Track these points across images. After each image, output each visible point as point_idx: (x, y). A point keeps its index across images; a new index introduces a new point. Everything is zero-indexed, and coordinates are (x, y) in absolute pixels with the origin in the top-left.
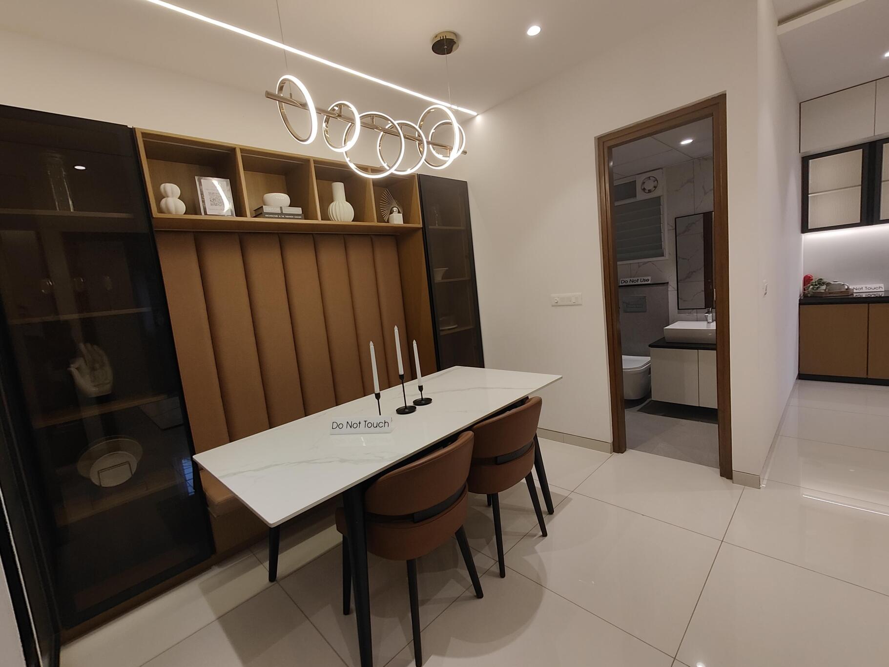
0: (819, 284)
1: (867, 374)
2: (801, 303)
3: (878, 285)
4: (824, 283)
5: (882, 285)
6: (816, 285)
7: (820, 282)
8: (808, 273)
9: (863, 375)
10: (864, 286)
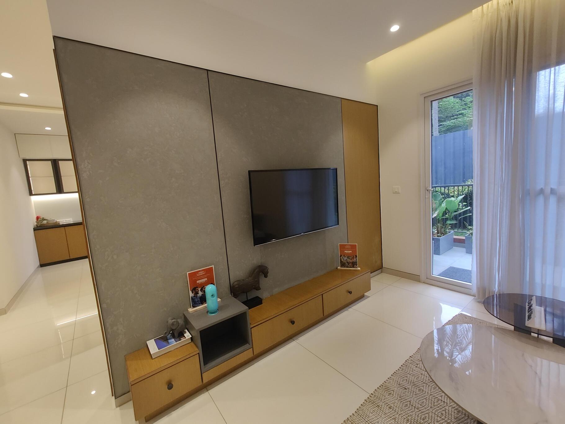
0: (43, 220)
1: (70, 257)
2: (35, 229)
3: (70, 219)
4: (45, 220)
5: (71, 219)
6: (41, 221)
7: (44, 219)
8: (37, 216)
9: (68, 258)
10: (64, 220)
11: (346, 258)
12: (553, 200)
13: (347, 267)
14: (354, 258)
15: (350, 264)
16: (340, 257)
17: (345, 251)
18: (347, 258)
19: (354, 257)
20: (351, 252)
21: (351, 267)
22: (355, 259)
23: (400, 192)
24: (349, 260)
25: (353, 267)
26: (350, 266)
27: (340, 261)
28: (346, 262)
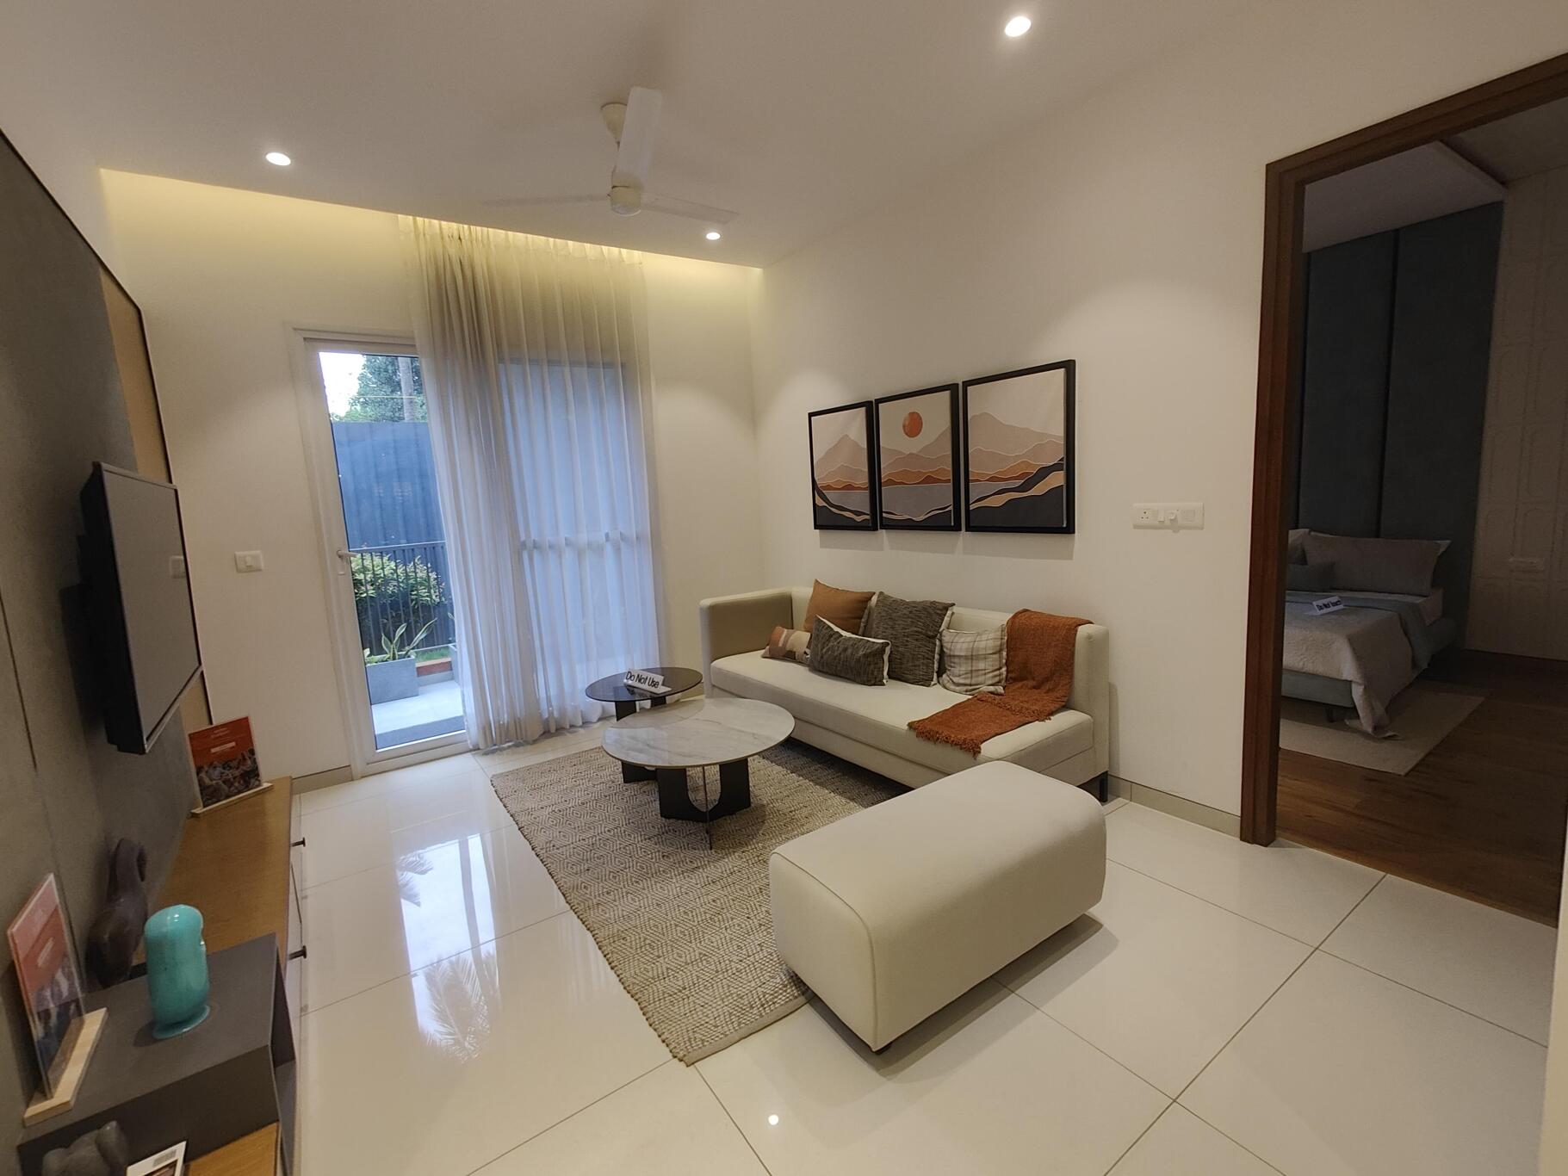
11: (219, 770)
12: (569, 556)
13: (228, 797)
14: (244, 759)
15: (236, 784)
16: (198, 774)
17: (213, 750)
18: (224, 768)
19: (243, 757)
20: (233, 744)
21: (240, 792)
22: (249, 762)
23: (262, 566)
24: (229, 774)
25: (248, 788)
26: (236, 788)
27: (200, 785)
28: (221, 782)
